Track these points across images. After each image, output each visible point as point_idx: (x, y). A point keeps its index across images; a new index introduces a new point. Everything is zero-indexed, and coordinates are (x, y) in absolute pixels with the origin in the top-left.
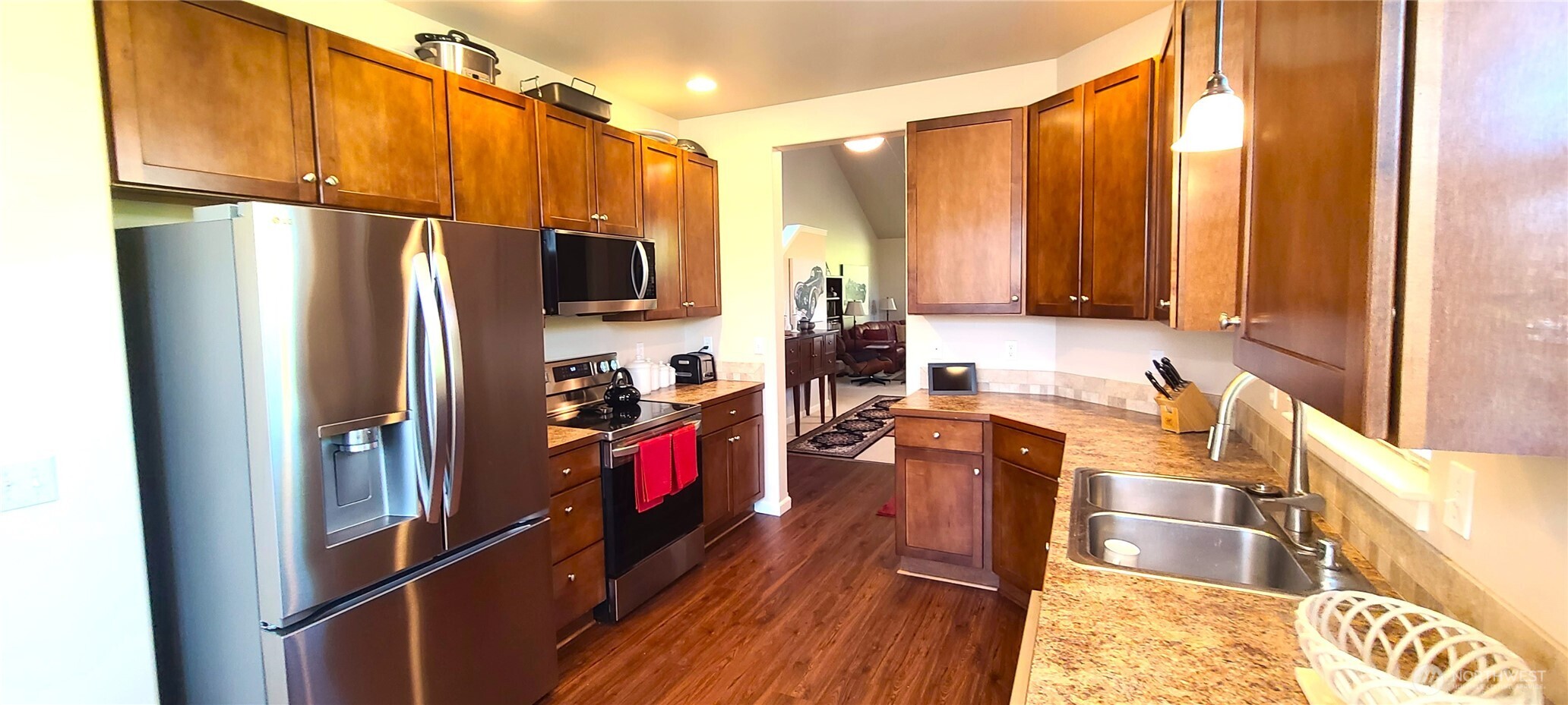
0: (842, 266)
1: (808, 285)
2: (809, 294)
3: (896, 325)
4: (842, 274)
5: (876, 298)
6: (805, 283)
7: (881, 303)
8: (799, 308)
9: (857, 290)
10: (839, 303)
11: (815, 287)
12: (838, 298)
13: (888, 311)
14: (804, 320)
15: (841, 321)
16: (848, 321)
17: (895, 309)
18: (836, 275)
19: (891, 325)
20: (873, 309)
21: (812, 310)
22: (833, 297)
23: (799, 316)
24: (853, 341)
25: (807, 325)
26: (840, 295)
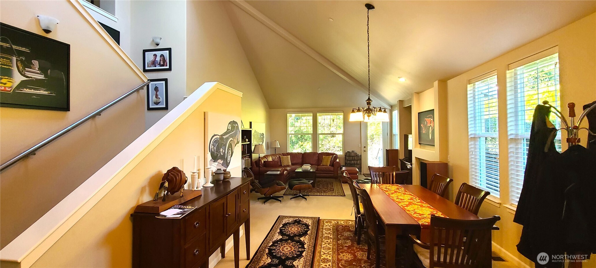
0: (251, 123)
1: (224, 137)
2: (225, 145)
3: (281, 156)
4: (251, 127)
5: (269, 141)
6: (222, 135)
7: (271, 143)
8: (215, 158)
9: (259, 137)
10: (250, 146)
11: (231, 139)
12: (249, 143)
13: (275, 148)
14: (219, 172)
15: (251, 157)
16: (255, 156)
17: (279, 147)
18: (247, 127)
19: (278, 156)
20: (268, 147)
21: (229, 159)
22: (246, 142)
23: (214, 167)
24: (258, 168)
25: (222, 177)
26: (250, 140)
